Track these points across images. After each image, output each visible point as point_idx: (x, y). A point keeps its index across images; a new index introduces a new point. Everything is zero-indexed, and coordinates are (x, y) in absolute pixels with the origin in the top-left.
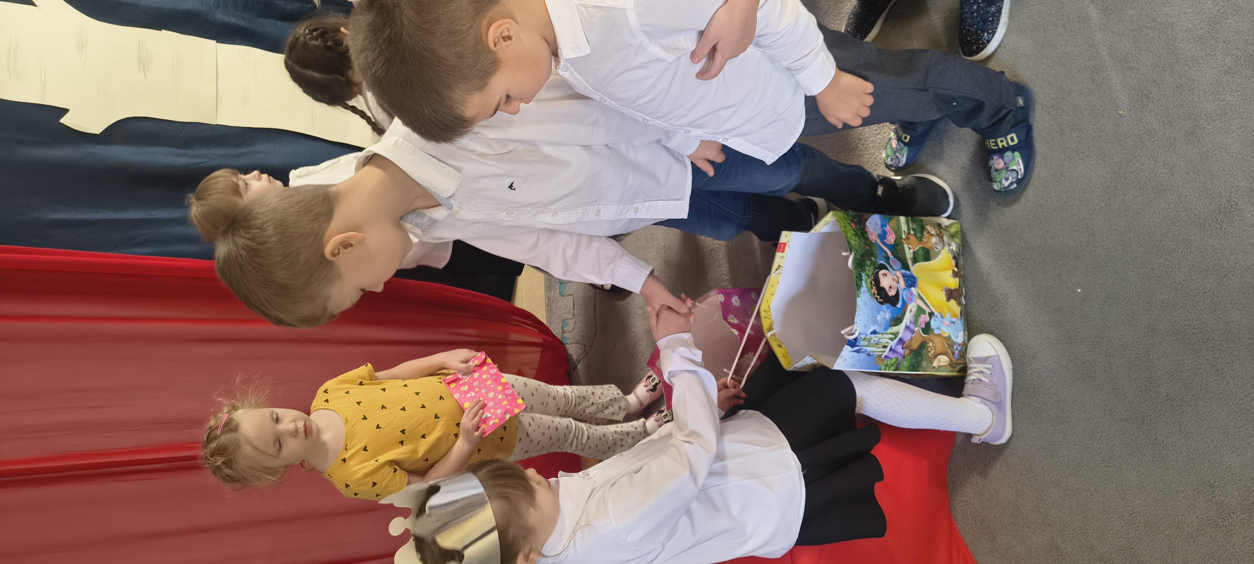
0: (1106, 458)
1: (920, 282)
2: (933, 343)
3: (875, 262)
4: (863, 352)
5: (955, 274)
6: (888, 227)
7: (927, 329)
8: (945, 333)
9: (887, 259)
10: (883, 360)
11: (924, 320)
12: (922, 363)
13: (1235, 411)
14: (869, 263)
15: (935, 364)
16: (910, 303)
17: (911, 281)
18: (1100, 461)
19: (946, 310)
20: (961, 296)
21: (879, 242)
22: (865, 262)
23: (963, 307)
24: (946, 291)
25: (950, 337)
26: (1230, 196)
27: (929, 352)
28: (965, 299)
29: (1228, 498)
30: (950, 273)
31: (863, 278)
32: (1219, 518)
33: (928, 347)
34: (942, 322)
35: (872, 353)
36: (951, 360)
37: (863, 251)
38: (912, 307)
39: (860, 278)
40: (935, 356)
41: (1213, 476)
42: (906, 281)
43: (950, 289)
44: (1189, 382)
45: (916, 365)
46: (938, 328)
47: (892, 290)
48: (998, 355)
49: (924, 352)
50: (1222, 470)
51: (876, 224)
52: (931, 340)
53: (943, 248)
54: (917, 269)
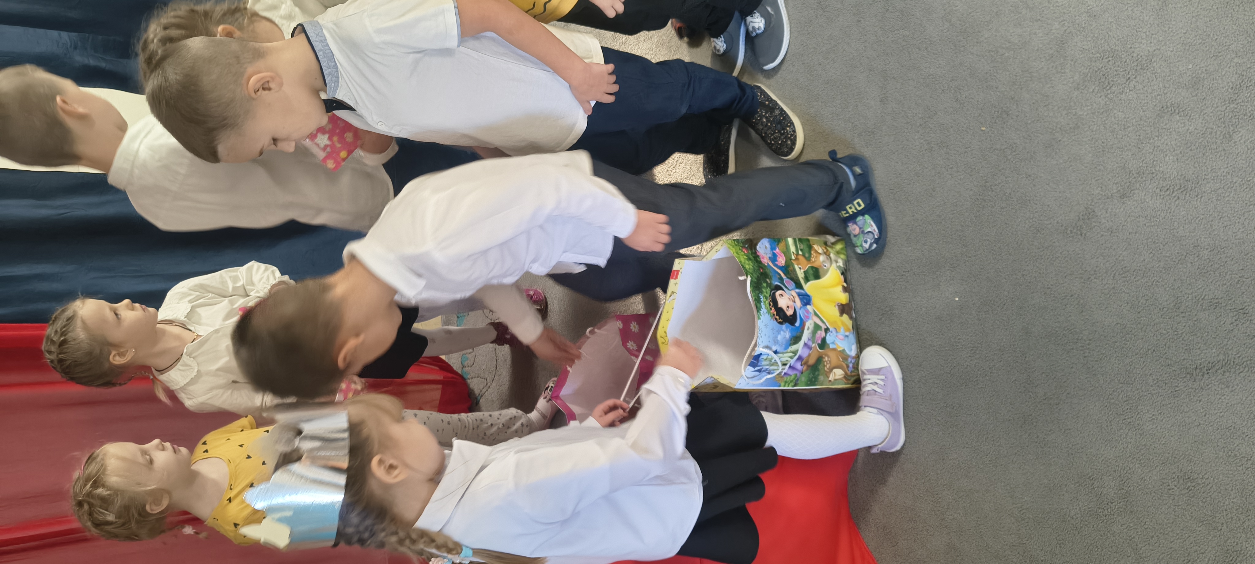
0: (994, 458)
1: (814, 300)
2: (828, 357)
3: (771, 284)
4: (764, 371)
5: (845, 289)
6: (777, 250)
7: (823, 344)
8: (840, 347)
9: (781, 279)
10: (782, 377)
11: (821, 335)
12: (819, 377)
13: (1106, 406)
14: (765, 285)
15: (831, 377)
16: (807, 321)
17: (806, 300)
18: (988, 462)
19: (840, 324)
20: (851, 310)
21: (771, 264)
22: (762, 284)
23: (854, 321)
24: (839, 306)
25: (844, 350)
26: (1087, 204)
27: (825, 366)
28: (856, 314)
29: (1106, 489)
30: (840, 288)
32: (1099, 508)
33: (824, 362)
35: (772, 372)
36: (846, 373)
37: (758, 274)
39: (759, 300)
40: (831, 370)
41: (1091, 469)
42: (801, 300)
43: (842, 305)
44: (1064, 381)
45: (813, 380)
46: (833, 343)
47: (790, 310)
48: (890, 366)
49: (820, 367)
50: (1099, 463)
51: (766, 247)
52: (827, 355)
53: (831, 266)
54: (809, 287)
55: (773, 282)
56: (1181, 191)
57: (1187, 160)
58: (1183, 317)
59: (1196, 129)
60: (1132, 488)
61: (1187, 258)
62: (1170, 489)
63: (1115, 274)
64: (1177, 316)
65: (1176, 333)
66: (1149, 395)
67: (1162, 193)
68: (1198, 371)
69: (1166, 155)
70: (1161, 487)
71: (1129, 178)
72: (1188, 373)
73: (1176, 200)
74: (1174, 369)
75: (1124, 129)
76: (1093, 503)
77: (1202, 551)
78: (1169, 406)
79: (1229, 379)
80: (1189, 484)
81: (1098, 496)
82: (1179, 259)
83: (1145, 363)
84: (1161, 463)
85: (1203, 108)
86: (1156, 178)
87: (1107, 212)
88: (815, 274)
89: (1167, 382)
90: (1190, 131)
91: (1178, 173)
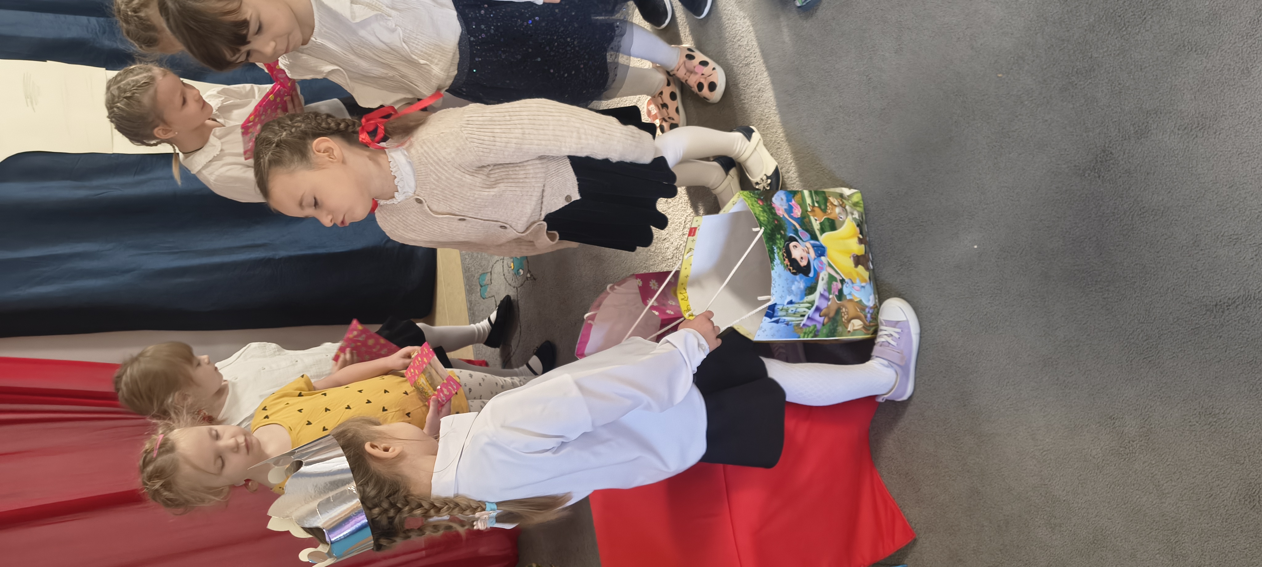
1: (830, 251)
2: (846, 308)
3: (785, 235)
4: (781, 322)
5: (861, 241)
6: (793, 202)
7: (840, 295)
8: (857, 298)
9: (796, 231)
10: (801, 328)
11: (837, 287)
12: (838, 328)
13: (1126, 346)
14: (779, 236)
15: (850, 328)
16: (821, 272)
17: (821, 251)
20: (868, 261)
21: (786, 216)
22: (776, 235)
23: (871, 272)
24: (854, 257)
25: (861, 301)
26: (1104, 146)
27: (842, 317)
28: (872, 264)
29: (1127, 428)
30: (855, 240)
31: (775, 251)
32: (1121, 447)
33: (842, 313)
34: (853, 287)
35: (790, 323)
36: (864, 324)
37: (771, 225)
38: (823, 275)
39: (772, 252)
40: (849, 321)
41: (1112, 408)
42: (816, 251)
43: (857, 256)
44: (1084, 322)
45: (833, 331)
47: (803, 260)
48: (906, 317)
49: (838, 318)
50: (1119, 402)
51: (782, 199)
52: (844, 306)
53: (847, 217)
54: (825, 239)
55: (787, 233)
56: (1198, 129)
57: (1204, 97)
58: (1203, 254)
59: (1213, 66)
60: (1153, 426)
61: (1205, 196)
62: (1191, 426)
63: (1133, 215)
64: (1197, 253)
65: (1196, 271)
66: (1170, 333)
67: (1180, 132)
68: (1218, 307)
69: (1184, 94)
70: (1183, 424)
71: (1146, 118)
72: (1207, 310)
73: (1194, 138)
74: (1194, 306)
75: (1141, 69)
76: (1114, 443)
77: (1225, 485)
78: (1190, 343)
79: (1249, 315)
80: (1211, 419)
81: (1120, 435)
82: (1198, 196)
83: (1165, 302)
84: (1182, 399)
85: (1220, 45)
86: (1173, 117)
87: (1124, 153)
88: (831, 225)
89: (1187, 319)
90: (1207, 68)
91: (1196, 111)
